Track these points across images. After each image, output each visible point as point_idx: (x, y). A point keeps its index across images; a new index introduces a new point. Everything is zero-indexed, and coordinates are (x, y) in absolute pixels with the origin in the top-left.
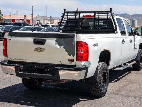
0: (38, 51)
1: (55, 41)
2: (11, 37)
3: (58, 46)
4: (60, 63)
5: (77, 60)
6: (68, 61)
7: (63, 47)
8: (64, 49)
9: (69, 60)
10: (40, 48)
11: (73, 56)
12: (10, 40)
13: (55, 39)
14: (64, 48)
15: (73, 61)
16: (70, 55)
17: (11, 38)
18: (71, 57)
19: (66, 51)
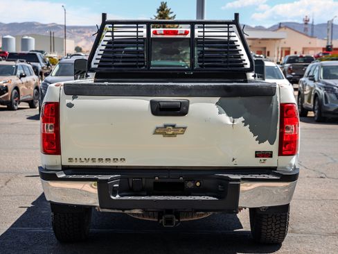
0: (165, 135)
1: (217, 104)
2: (73, 98)
3: (227, 120)
4: (232, 164)
5: (280, 154)
6: (256, 156)
7: (242, 119)
8: (245, 125)
9: (259, 154)
10: (173, 126)
11: (272, 143)
12: (70, 105)
13: (217, 99)
14: (246, 123)
15: (269, 155)
16: (261, 140)
17: (75, 102)
18: (266, 146)
19: (252, 130)
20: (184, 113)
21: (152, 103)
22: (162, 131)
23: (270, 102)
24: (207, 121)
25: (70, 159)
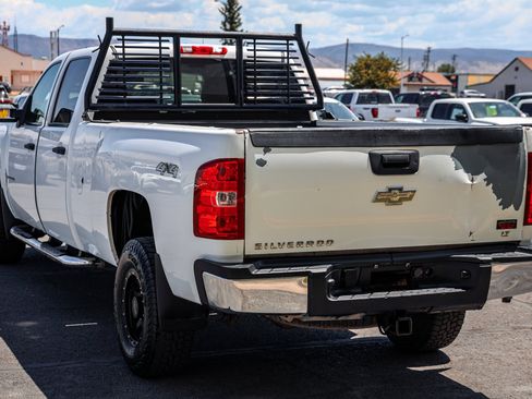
0: (390, 202)
1: (452, 155)
2: (265, 152)
3: (465, 177)
6: (498, 228)
7: (483, 176)
8: (487, 185)
9: (502, 225)
10: (400, 189)
11: (517, 208)
12: (261, 163)
13: (452, 149)
14: (488, 181)
16: (505, 205)
17: (267, 157)
18: (511, 213)
19: (495, 191)
20: (413, 170)
21: (371, 156)
22: (385, 197)
23: (517, 150)
24: (442, 180)
25: (258, 246)
